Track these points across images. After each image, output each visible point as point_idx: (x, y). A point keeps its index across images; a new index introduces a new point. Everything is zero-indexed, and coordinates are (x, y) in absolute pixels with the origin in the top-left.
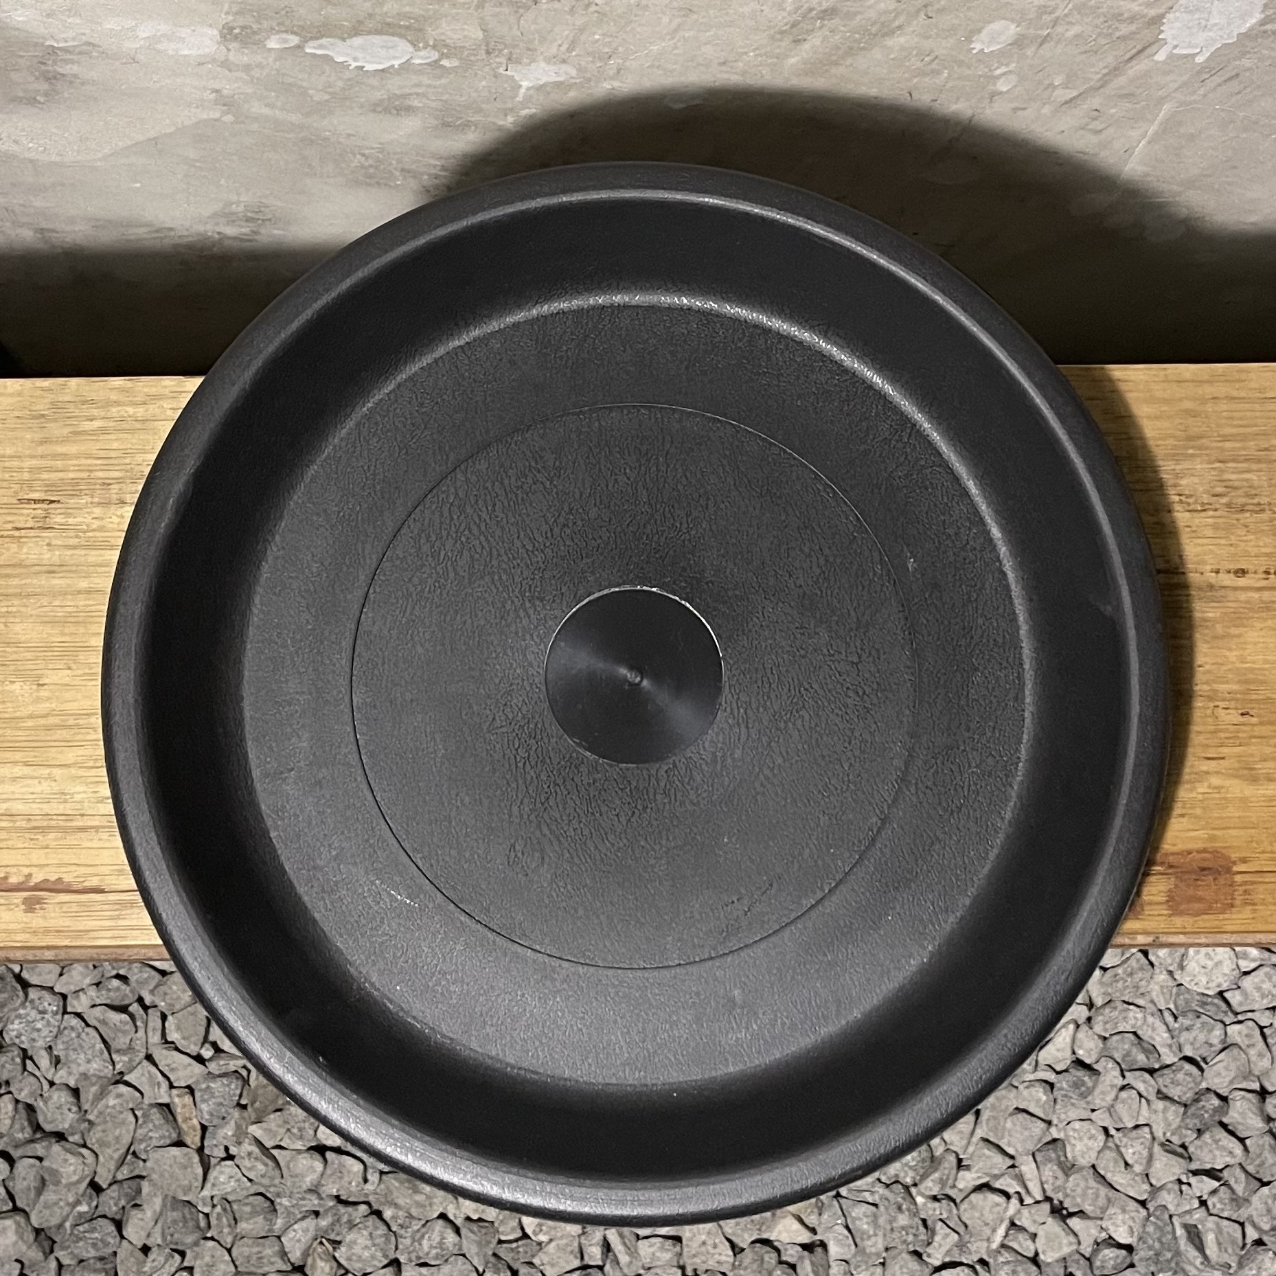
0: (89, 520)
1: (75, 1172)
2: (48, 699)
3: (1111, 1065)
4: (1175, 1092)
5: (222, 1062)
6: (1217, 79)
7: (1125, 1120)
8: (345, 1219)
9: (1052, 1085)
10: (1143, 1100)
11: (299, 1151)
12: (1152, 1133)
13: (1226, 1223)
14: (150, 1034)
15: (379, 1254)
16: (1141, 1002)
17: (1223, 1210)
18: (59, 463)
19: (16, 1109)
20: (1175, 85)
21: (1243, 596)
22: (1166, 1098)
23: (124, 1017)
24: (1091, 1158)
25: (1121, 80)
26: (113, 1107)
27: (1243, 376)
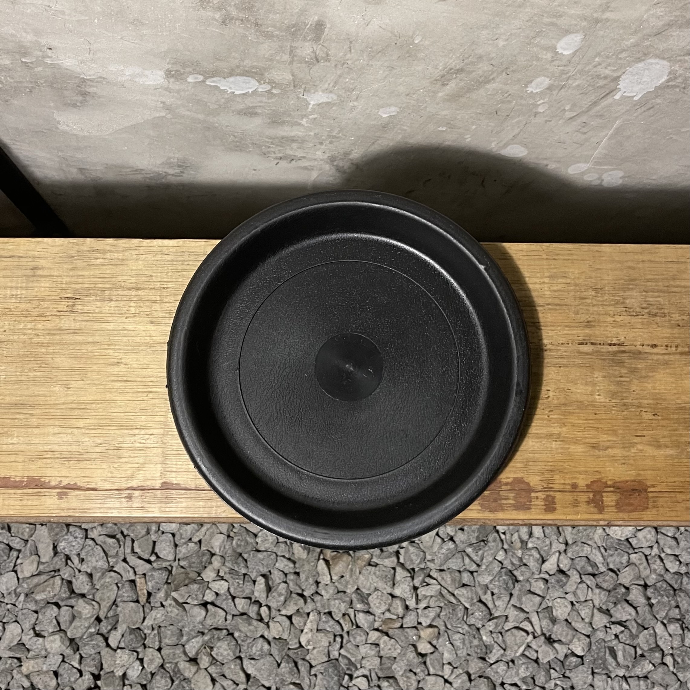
0: (94, 308)
1: (89, 612)
2: (72, 395)
3: (575, 572)
4: (605, 585)
5: (159, 563)
6: (643, 109)
7: (581, 597)
8: (216, 637)
9: (547, 581)
10: (590, 589)
11: (195, 605)
12: (593, 603)
13: (627, 647)
14: (126, 548)
15: (231, 654)
16: (590, 543)
17: (626, 640)
18: (80, 280)
19: (62, 583)
20: (623, 111)
21: (655, 357)
22: (600, 588)
23: (114, 540)
24: (565, 616)
25: (598, 108)
26: (108, 582)
27: (657, 251)
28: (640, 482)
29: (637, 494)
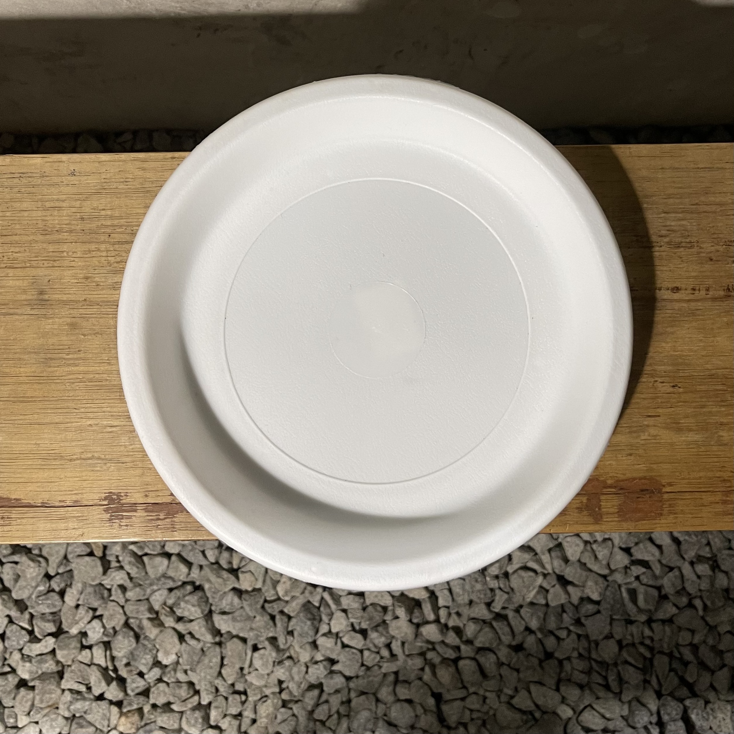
1: (34, 571)
11: (155, 555)
13: (650, 588)
17: (648, 581)
21: (677, 306)
24: (578, 556)
28: (651, 479)
29: (648, 496)
